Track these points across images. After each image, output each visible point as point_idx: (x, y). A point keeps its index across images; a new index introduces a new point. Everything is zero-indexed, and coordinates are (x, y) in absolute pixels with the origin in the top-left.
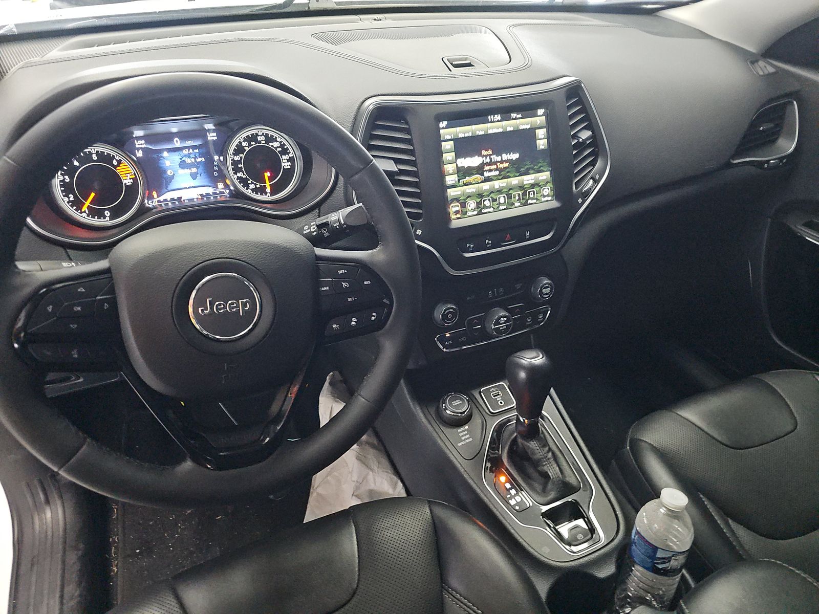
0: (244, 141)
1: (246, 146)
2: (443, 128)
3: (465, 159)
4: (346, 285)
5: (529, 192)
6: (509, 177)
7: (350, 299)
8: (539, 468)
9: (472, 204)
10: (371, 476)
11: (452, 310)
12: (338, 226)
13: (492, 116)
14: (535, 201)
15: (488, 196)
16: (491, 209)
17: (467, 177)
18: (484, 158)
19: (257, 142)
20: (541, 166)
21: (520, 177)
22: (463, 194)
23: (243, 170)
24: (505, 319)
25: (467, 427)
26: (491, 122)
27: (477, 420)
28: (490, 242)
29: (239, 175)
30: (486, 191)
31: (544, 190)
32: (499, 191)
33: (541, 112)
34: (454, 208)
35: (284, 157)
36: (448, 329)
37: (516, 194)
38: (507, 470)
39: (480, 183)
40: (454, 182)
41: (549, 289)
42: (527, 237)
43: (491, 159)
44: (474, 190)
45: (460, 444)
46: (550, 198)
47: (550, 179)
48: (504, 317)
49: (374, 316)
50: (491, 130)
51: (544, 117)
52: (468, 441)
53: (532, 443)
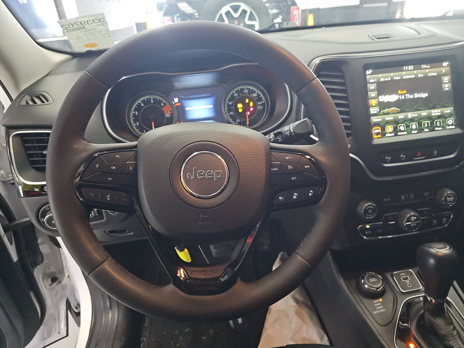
0: (235, 93)
1: (236, 96)
2: (369, 75)
3: (385, 96)
4: (290, 168)
5: (436, 122)
6: (420, 110)
7: (293, 179)
8: (445, 342)
9: (390, 128)
10: (304, 328)
11: (371, 207)
12: (289, 134)
13: (407, 67)
14: (441, 128)
15: (402, 123)
16: (406, 133)
17: (386, 109)
18: (400, 96)
19: (243, 93)
20: (446, 103)
21: (429, 111)
22: (383, 120)
23: (234, 110)
24: (415, 218)
25: (381, 300)
26: (406, 71)
27: (389, 295)
28: (404, 156)
29: (231, 113)
30: (402, 119)
31: (449, 121)
32: (412, 120)
33: (445, 64)
34: (376, 130)
35: (259, 103)
36: (368, 222)
37: (426, 123)
38: (415, 338)
39: (397, 113)
40: (376, 112)
41: (453, 198)
42: (435, 155)
43: (405, 97)
44: (392, 118)
45: (375, 312)
46: (454, 127)
47: (453, 113)
48: (414, 216)
49: (311, 193)
50: (406, 76)
51: (448, 68)
52: (381, 311)
53: (439, 320)
